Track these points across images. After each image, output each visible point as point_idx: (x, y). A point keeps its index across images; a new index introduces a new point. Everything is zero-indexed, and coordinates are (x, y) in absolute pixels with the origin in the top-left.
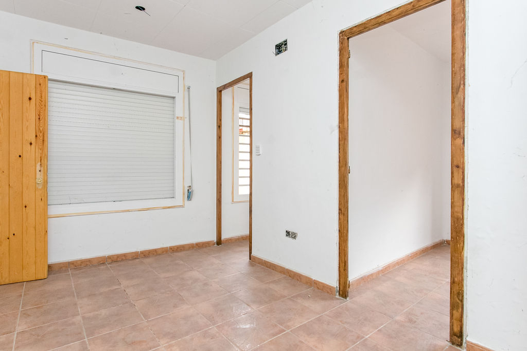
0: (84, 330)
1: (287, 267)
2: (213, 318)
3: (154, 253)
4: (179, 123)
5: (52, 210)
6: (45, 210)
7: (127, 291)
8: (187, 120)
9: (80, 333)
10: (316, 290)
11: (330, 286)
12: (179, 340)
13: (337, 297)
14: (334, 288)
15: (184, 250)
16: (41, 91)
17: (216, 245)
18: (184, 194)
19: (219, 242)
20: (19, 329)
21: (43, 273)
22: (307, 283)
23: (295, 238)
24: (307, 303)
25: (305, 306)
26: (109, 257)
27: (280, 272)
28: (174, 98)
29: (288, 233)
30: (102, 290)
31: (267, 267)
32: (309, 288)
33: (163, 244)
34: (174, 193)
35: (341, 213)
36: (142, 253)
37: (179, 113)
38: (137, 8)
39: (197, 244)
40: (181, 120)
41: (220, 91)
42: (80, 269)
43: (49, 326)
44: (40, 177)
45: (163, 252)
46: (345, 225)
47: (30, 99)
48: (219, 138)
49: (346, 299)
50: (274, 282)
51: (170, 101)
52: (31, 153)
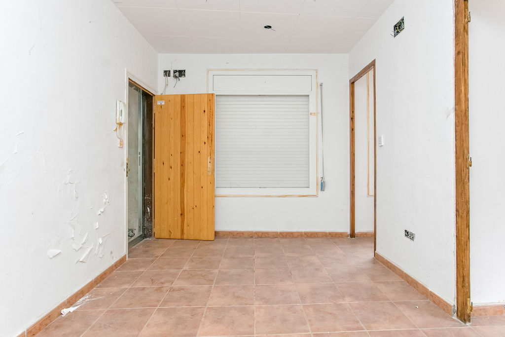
0: (215, 279)
1: (405, 271)
2: (305, 298)
3: (291, 235)
4: (312, 119)
5: (219, 192)
6: (213, 190)
7: (255, 260)
8: (320, 115)
9: (212, 281)
10: (432, 303)
11: (446, 303)
12: (269, 305)
13: (453, 318)
14: (450, 306)
15: (317, 237)
16: (210, 105)
17: (349, 237)
18: (317, 184)
19: (353, 235)
20: (185, 268)
21: (212, 237)
22: (423, 293)
23: (412, 239)
24: (407, 313)
25: (404, 315)
26: (256, 233)
27: (400, 275)
28: (308, 96)
29: (407, 233)
30: (241, 256)
31: (388, 267)
32: (424, 299)
33: (299, 229)
34: (309, 183)
35: (459, 214)
36: (281, 233)
37: (312, 109)
38: (265, 27)
39: (330, 234)
40: (314, 115)
41: (352, 83)
42: (236, 238)
43: (199, 271)
44: (209, 165)
45: (298, 236)
46: (463, 231)
47: (204, 111)
48: (352, 130)
49: (465, 323)
50: (386, 283)
51: (305, 99)
52: (205, 149)
